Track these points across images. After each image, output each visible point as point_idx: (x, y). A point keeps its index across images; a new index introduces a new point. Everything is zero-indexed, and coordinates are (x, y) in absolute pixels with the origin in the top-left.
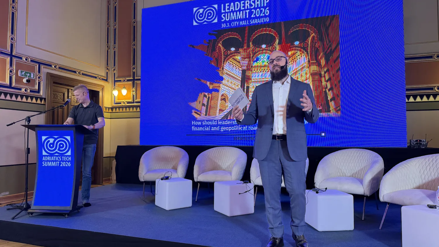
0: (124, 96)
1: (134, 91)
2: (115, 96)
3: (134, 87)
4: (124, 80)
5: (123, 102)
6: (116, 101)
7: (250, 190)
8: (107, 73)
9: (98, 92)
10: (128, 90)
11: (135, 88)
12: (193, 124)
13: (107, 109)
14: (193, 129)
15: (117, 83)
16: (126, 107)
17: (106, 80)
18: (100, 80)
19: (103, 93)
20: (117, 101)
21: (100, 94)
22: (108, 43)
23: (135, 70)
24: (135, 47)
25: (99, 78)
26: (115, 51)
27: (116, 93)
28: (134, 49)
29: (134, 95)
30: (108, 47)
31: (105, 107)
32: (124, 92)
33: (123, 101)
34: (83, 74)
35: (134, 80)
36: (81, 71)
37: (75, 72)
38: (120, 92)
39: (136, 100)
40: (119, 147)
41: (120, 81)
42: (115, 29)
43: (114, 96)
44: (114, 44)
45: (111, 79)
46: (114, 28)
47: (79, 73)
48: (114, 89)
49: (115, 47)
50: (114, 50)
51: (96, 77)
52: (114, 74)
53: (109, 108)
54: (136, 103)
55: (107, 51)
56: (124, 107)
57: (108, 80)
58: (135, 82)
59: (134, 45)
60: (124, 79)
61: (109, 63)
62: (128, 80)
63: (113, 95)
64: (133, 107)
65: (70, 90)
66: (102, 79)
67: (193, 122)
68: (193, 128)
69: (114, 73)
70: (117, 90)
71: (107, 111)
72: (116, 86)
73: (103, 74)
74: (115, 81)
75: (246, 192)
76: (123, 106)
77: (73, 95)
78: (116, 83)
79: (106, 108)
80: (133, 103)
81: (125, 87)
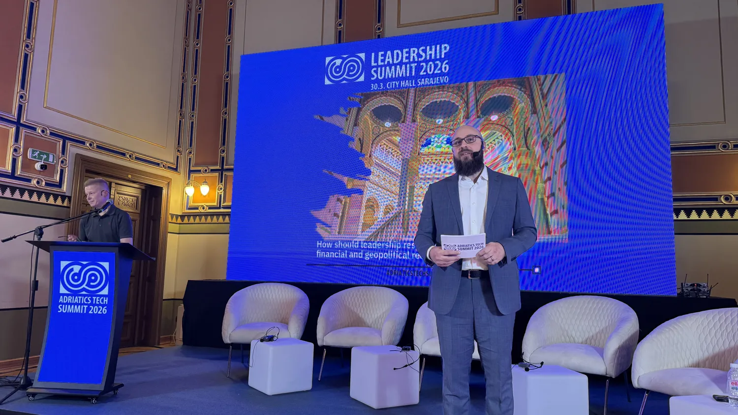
0: (205, 196)
1: (221, 189)
2: (188, 196)
3: (221, 182)
4: (206, 170)
5: (202, 206)
6: (189, 205)
7: (412, 364)
8: (178, 157)
9: (161, 189)
10: (212, 187)
11: (223, 184)
12: (319, 245)
13: (175, 217)
14: (319, 254)
15: (193, 175)
16: (206, 215)
17: (176, 169)
18: (165, 168)
19: (169, 190)
20: (191, 204)
21: (164, 192)
22: (181, 108)
23: (224, 154)
24: (226, 116)
25: (164, 166)
26: (192, 123)
27: (190, 191)
28: (225, 120)
29: (221, 196)
30: (181, 114)
31: (170, 214)
32: (205, 189)
33: (203, 204)
34: (137, 158)
35: (222, 170)
36: (134, 152)
37: (124, 154)
38: (197, 188)
39: (223, 203)
40: (190, 283)
41: (199, 171)
42: (195, 86)
43: (186, 196)
44: (191, 111)
45: (183, 168)
46: (193, 85)
47: (130, 156)
48: (187, 184)
49: (193, 116)
50: (191, 121)
51: (158, 164)
52: (190, 159)
53: (177, 216)
54: (225, 208)
55: (180, 121)
56: (203, 215)
57: (178, 170)
58: (224, 173)
59: (226, 113)
60: (206, 168)
61: (182, 141)
62: (212, 170)
63: (186, 194)
64: (218, 215)
65: (113, 185)
66: (169, 167)
67: (320, 242)
68: (318, 252)
69: (189, 157)
70: (192, 187)
71: (174, 220)
72: (191, 179)
73: (170, 158)
74: (190, 172)
75: (406, 366)
76: (201, 212)
77: (118, 193)
78: (191, 175)
79: (172, 215)
80: (219, 208)
81: (206, 182)
